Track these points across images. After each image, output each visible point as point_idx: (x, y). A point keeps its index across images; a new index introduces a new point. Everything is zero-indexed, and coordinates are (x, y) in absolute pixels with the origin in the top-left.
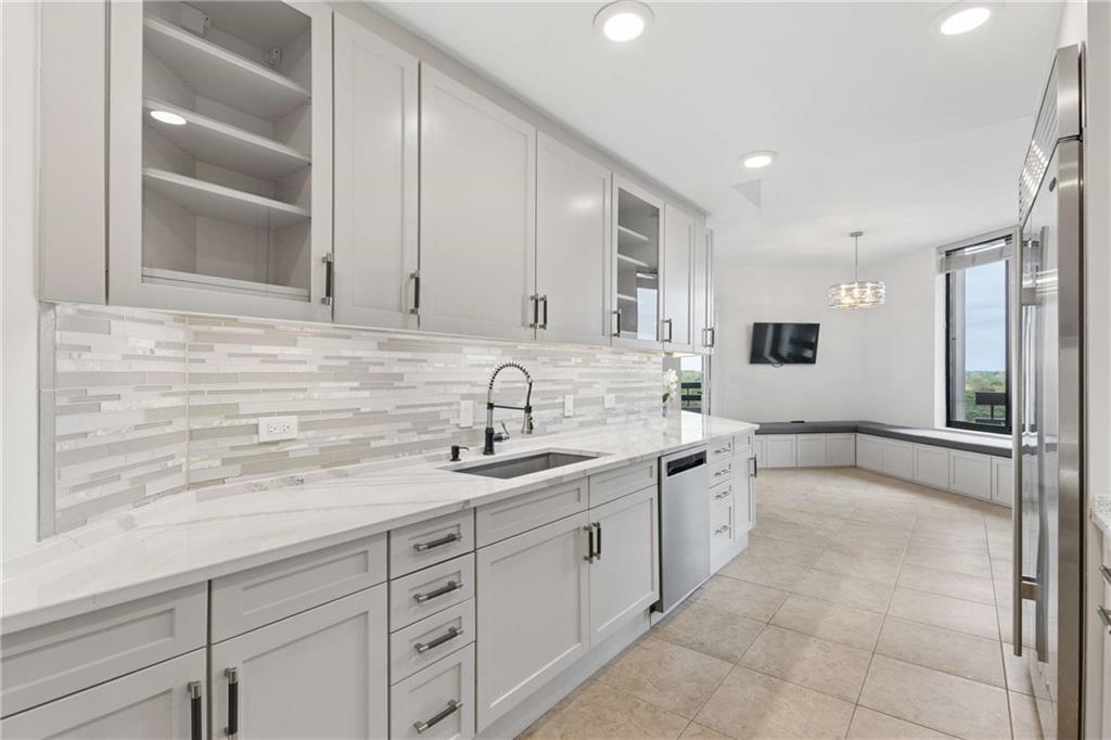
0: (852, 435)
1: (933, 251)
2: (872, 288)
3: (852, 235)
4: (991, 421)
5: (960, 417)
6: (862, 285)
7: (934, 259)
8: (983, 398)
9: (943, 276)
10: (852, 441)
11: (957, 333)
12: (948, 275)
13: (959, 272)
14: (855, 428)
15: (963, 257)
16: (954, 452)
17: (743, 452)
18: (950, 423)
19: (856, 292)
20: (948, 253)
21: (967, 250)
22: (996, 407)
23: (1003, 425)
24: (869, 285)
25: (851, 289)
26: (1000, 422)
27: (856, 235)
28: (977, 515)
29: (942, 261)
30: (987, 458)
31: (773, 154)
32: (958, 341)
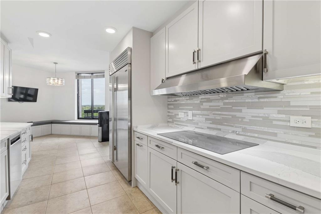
0: (50, 125)
1: (74, 73)
2: (61, 80)
3: (54, 63)
4: (88, 117)
5: (80, 117)
6: (58, 79)
7: (75, 75)
8: (86, 112)
9: (77, 80)
10: (50, 126)
11: (80, 95)
12: (78, 80)
13: (80, 80)
14: (52, 122)
15: (81, 76)
16: (81, 125)
17: (29, 133)
18: (79, 118)
19: (56, 81)
20: (78, 74)
21: (82, 74)
22: (89, 114)
23: (91, 118)
24: (60, 79)
25: (54, 80)
26: (90, 117)
27: (56, 63)
28: (88, 140)
29: (76, 76)
30: (89, 126)
31: (50, 35)
32: (80, 97)
